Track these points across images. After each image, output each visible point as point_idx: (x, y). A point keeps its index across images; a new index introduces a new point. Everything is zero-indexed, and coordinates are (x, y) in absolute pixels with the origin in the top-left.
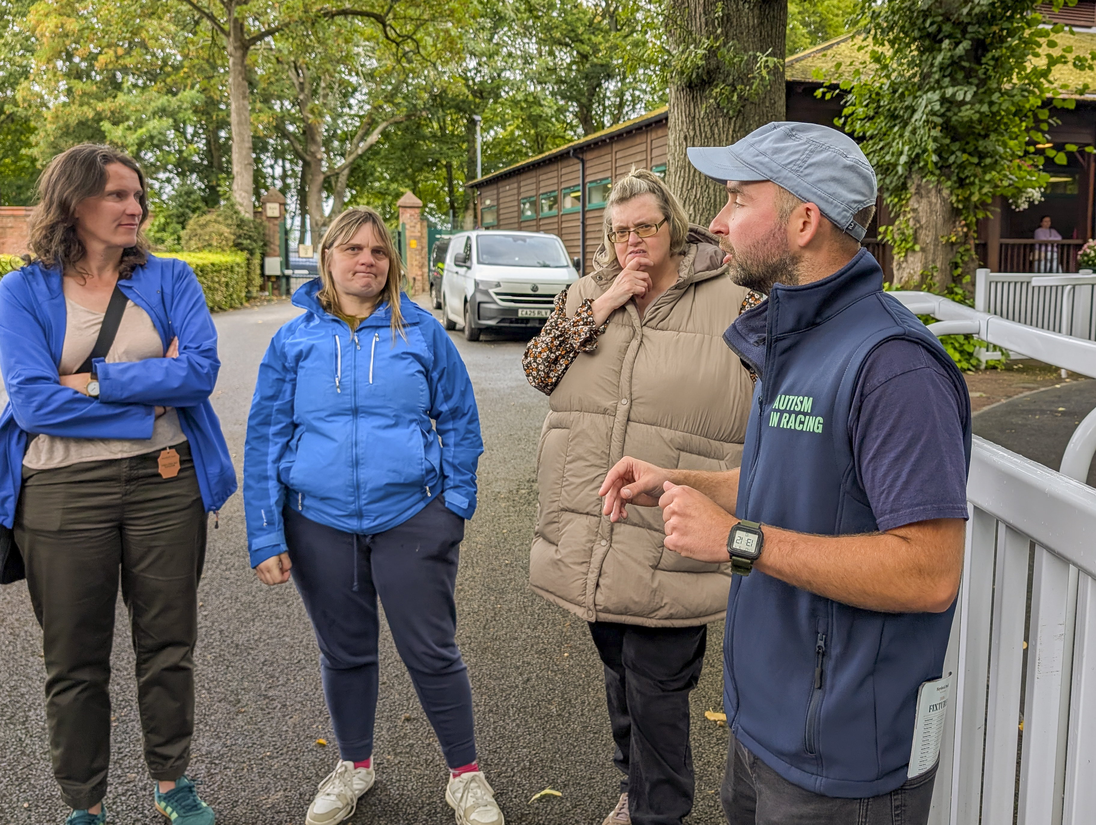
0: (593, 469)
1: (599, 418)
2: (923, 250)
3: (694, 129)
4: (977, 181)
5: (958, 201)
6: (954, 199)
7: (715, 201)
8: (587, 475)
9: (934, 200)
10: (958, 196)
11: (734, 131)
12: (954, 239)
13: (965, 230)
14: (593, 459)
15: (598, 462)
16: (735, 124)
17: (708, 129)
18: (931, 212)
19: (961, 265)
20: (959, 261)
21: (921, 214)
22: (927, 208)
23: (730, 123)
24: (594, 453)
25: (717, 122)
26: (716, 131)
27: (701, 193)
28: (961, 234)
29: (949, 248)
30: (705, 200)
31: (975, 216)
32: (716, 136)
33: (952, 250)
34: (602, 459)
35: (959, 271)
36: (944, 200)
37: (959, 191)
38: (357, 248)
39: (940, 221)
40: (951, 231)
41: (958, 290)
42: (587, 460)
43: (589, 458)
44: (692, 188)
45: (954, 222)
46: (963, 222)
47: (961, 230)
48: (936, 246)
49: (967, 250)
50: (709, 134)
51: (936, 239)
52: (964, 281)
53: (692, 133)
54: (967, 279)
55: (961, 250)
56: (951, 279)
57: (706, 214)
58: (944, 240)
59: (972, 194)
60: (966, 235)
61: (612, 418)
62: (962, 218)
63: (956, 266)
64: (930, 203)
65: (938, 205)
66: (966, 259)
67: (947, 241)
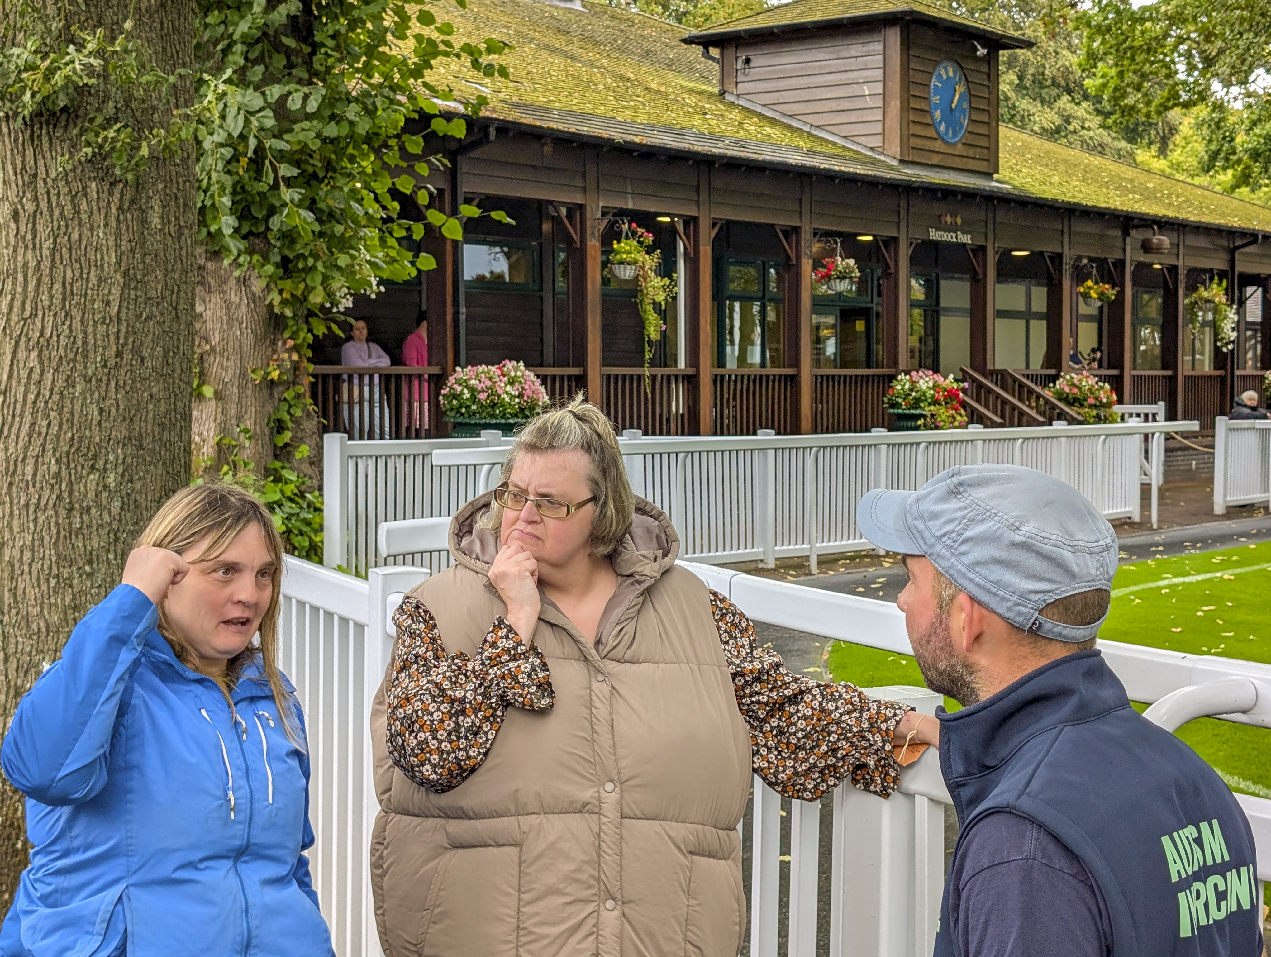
0: (578, 906)
1: (575, 821)
2: (218, 395)
3: (36, 199)
4: (320, 266)
5: (284, 302)
6: (275, 298)
7: (85, 343)
8: (568, 918)
9: (234, 298)
10: (281, 292)
11: (120, 208)
12: (275, 375)
13: (295, 357)
14: (575, 891)
15: (585, 894)
16: (122, 194)
17: (65, 201)
18: (230, 320)
19: (290, 425)
20: (287, 417)
21: (209, 325)
22: (221, 313)
23: (111, 194)
24: (577, 881)
25: (84, 188)
26: (84, 206)
27: (55, 327)
28: (288, 365)
29: (266, 392)
30: (63, 341)
31: (310, 331)
32: (84, 216)
33: (271, 395)
34: (590, 887)
35: (287, 436)
36: (254, 299)
37: (288, 284)
38: (231, 569)
39: (248, 340)
40: (270, 359)
41: (287, 474)
42: (564, 894)
43: (569, 889)
44: (34, 315)
45: (274, 342)
46: (291, 343)
47: (288, 358)
48: (242, 388)
49: (298, 396)
50: (68, 210)
51: (243, 374)
52: (298, 456)
53: (30, 207)
54: (304, 451)
55: (289, 395)
56: (271, 453)
57: (66, 368)
58: (258, 377)
59: (309, 290)
60: (296, 367)
61: (595, 816)
62: (287, 334)
63: (280, 427)
64: (228, 305)
65: (244, 308)
66: (298, 413)
67: (264, 378)
